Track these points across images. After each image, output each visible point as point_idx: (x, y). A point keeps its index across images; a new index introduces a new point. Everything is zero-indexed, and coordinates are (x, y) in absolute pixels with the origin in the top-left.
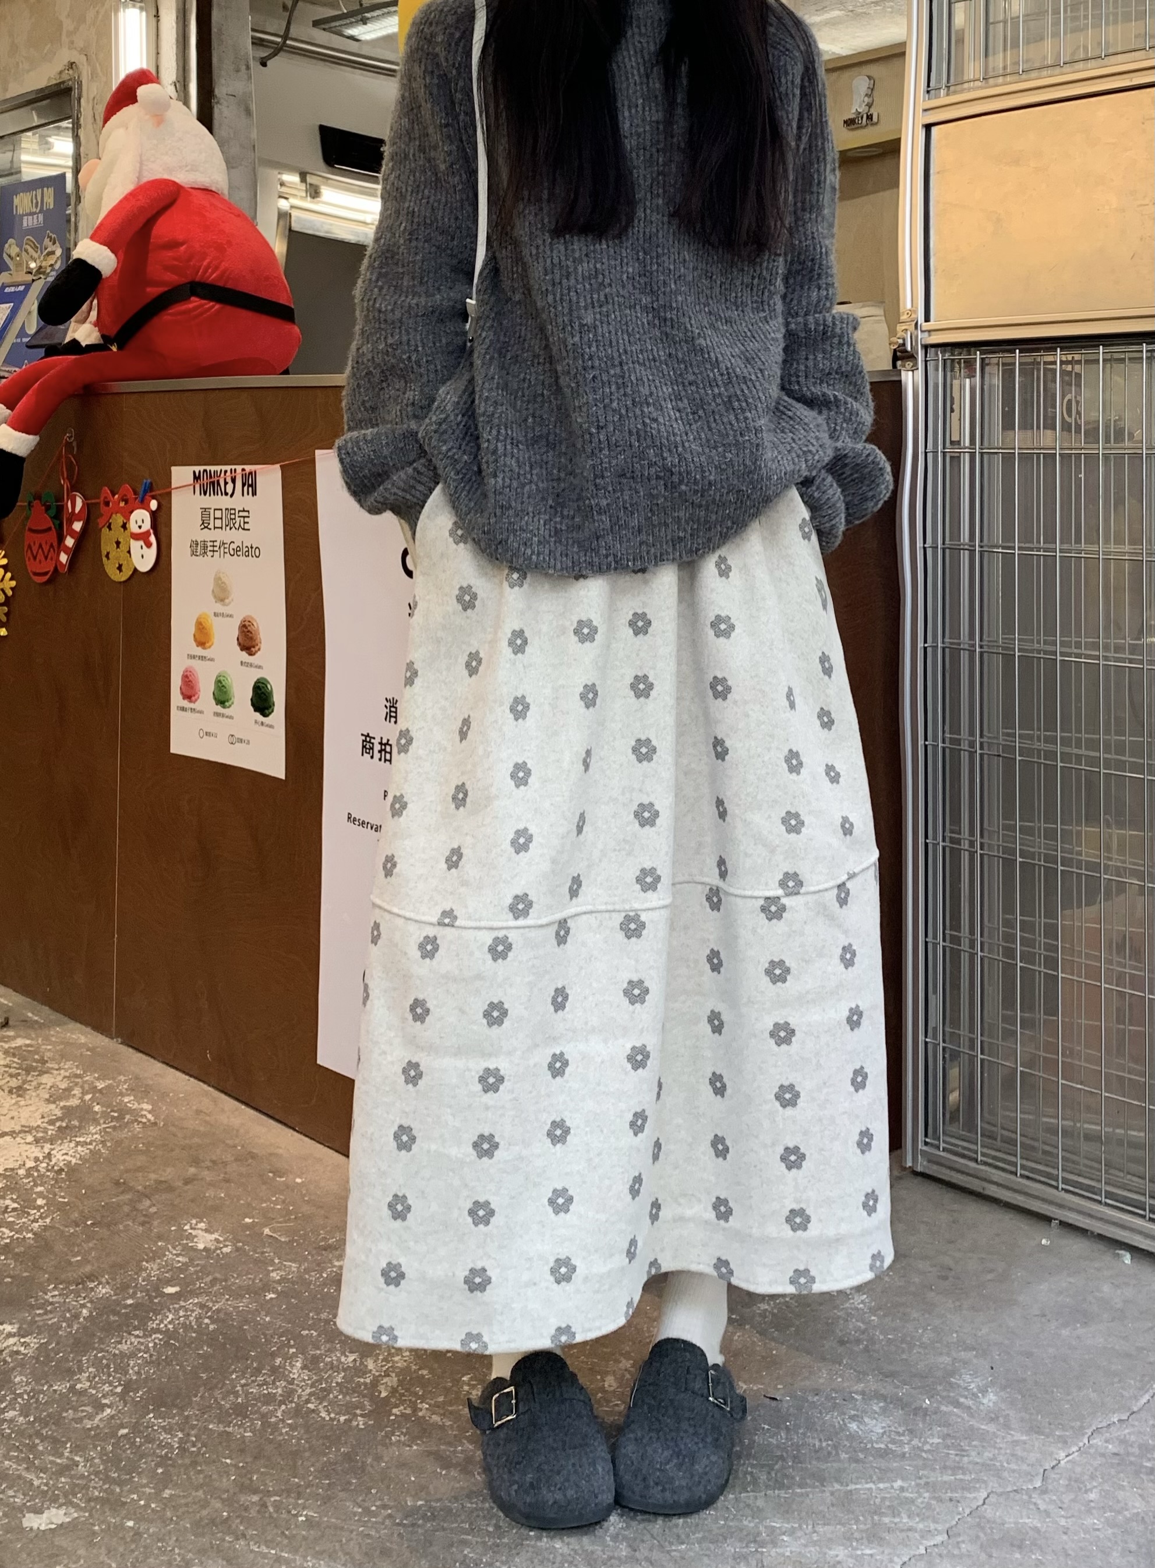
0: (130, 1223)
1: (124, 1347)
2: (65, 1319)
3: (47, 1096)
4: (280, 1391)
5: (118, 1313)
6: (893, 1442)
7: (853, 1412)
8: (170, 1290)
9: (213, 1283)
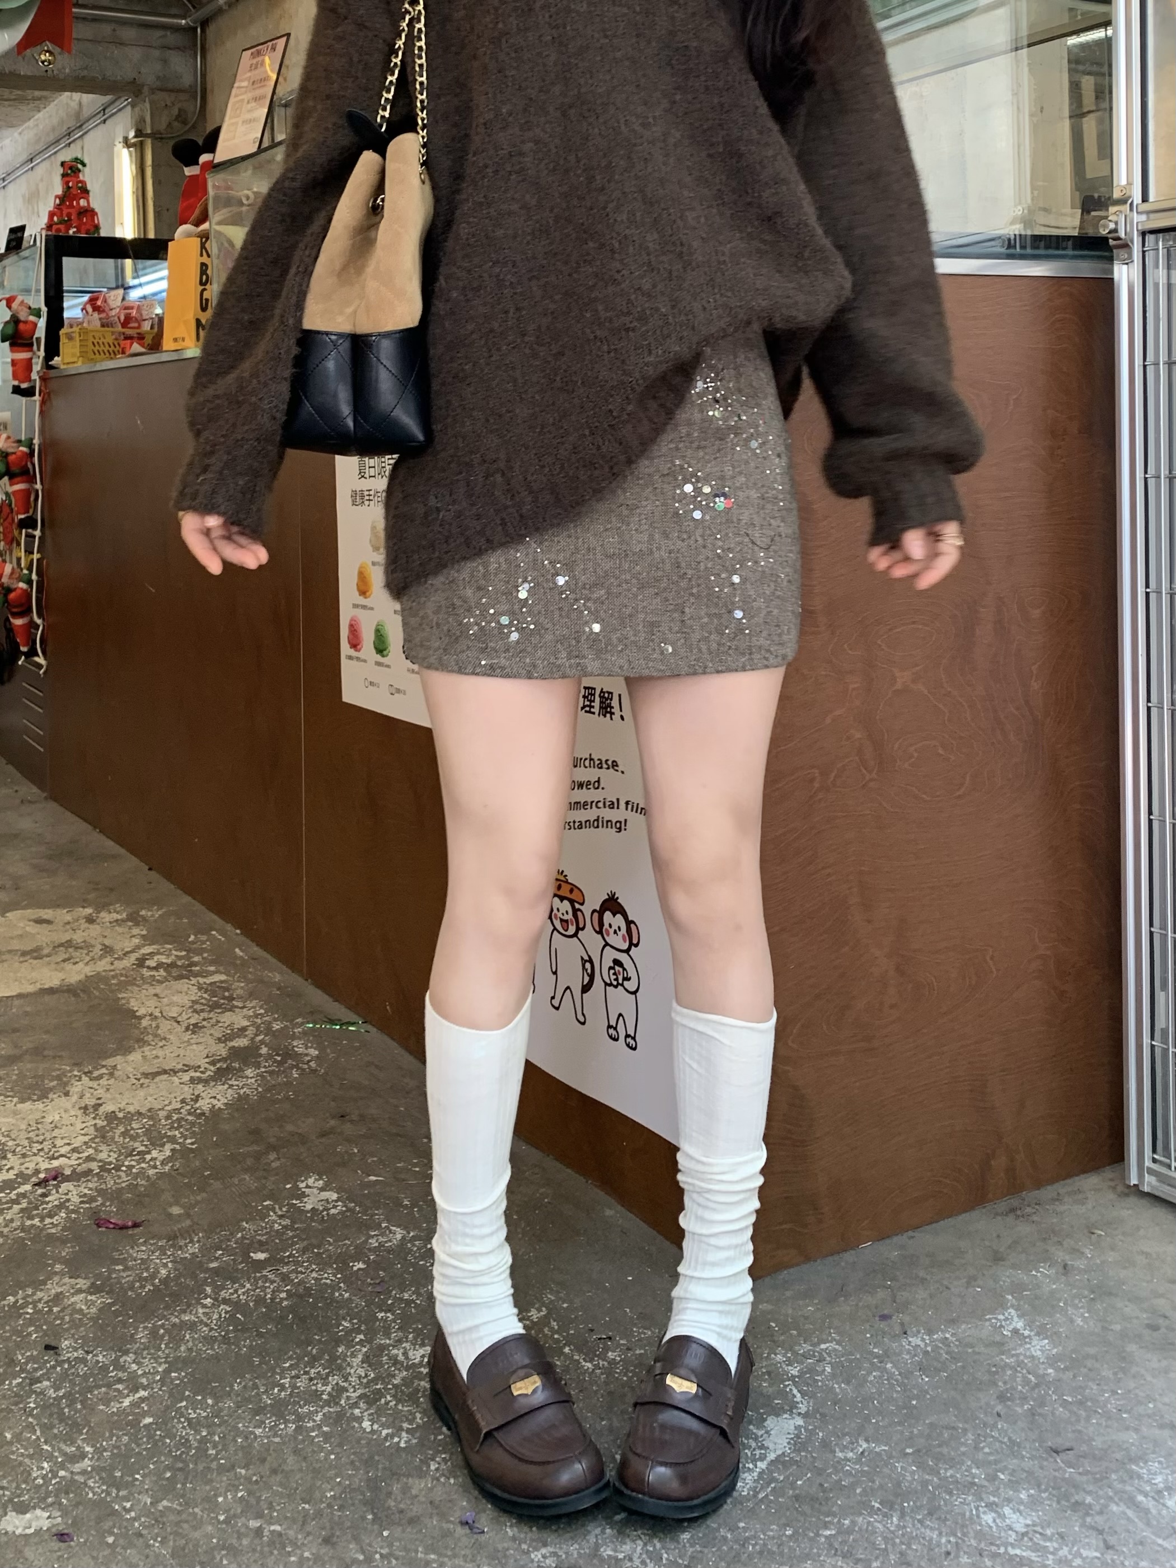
0: (247, 1177)
1: (186, 1317)
2: (141, 1279)
3: (220, 1035)
4: (329, 1388)
5: (194, 1276)
8: (259, 1256)
9: (304, 1251)
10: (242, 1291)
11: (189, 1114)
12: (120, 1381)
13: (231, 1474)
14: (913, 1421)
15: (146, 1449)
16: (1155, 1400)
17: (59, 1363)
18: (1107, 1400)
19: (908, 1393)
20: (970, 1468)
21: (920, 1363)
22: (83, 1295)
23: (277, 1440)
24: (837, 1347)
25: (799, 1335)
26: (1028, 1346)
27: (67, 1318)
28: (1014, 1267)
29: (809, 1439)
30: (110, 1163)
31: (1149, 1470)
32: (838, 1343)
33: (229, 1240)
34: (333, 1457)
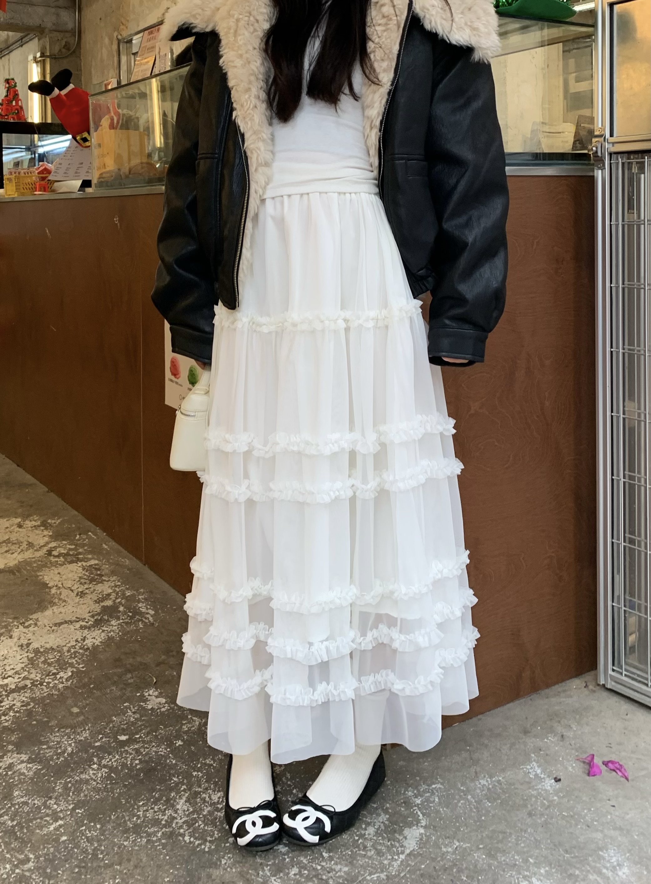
0: (114, 688)
1: (83, 776)
2: (57, 754)
3: (96, 598)
4: (166, 817)
5: (87, 752)
8: (123, 738)
9: (148, 734)
10: (113, 760)
11: (81, 648)
12: (48, 815)
13: (111, 869)
14: (482, 829)
15: (64, 855)
16: (611, 814)
17: (13, 805)
18: (586, 815)
19: (480, 813)
20: (513, 856)
21: (486, 795)
22: (25, 764)
23: (136, 848)
24: (441, 786)
25: (420, 779)
26: (543, 784)
27: (16, 778)
28: (535, 736)
29: (427, 841)
30: (37, 681)
31: (609, 855)
32: (442, 784)
33: (106, 728)
34: (168, 858)
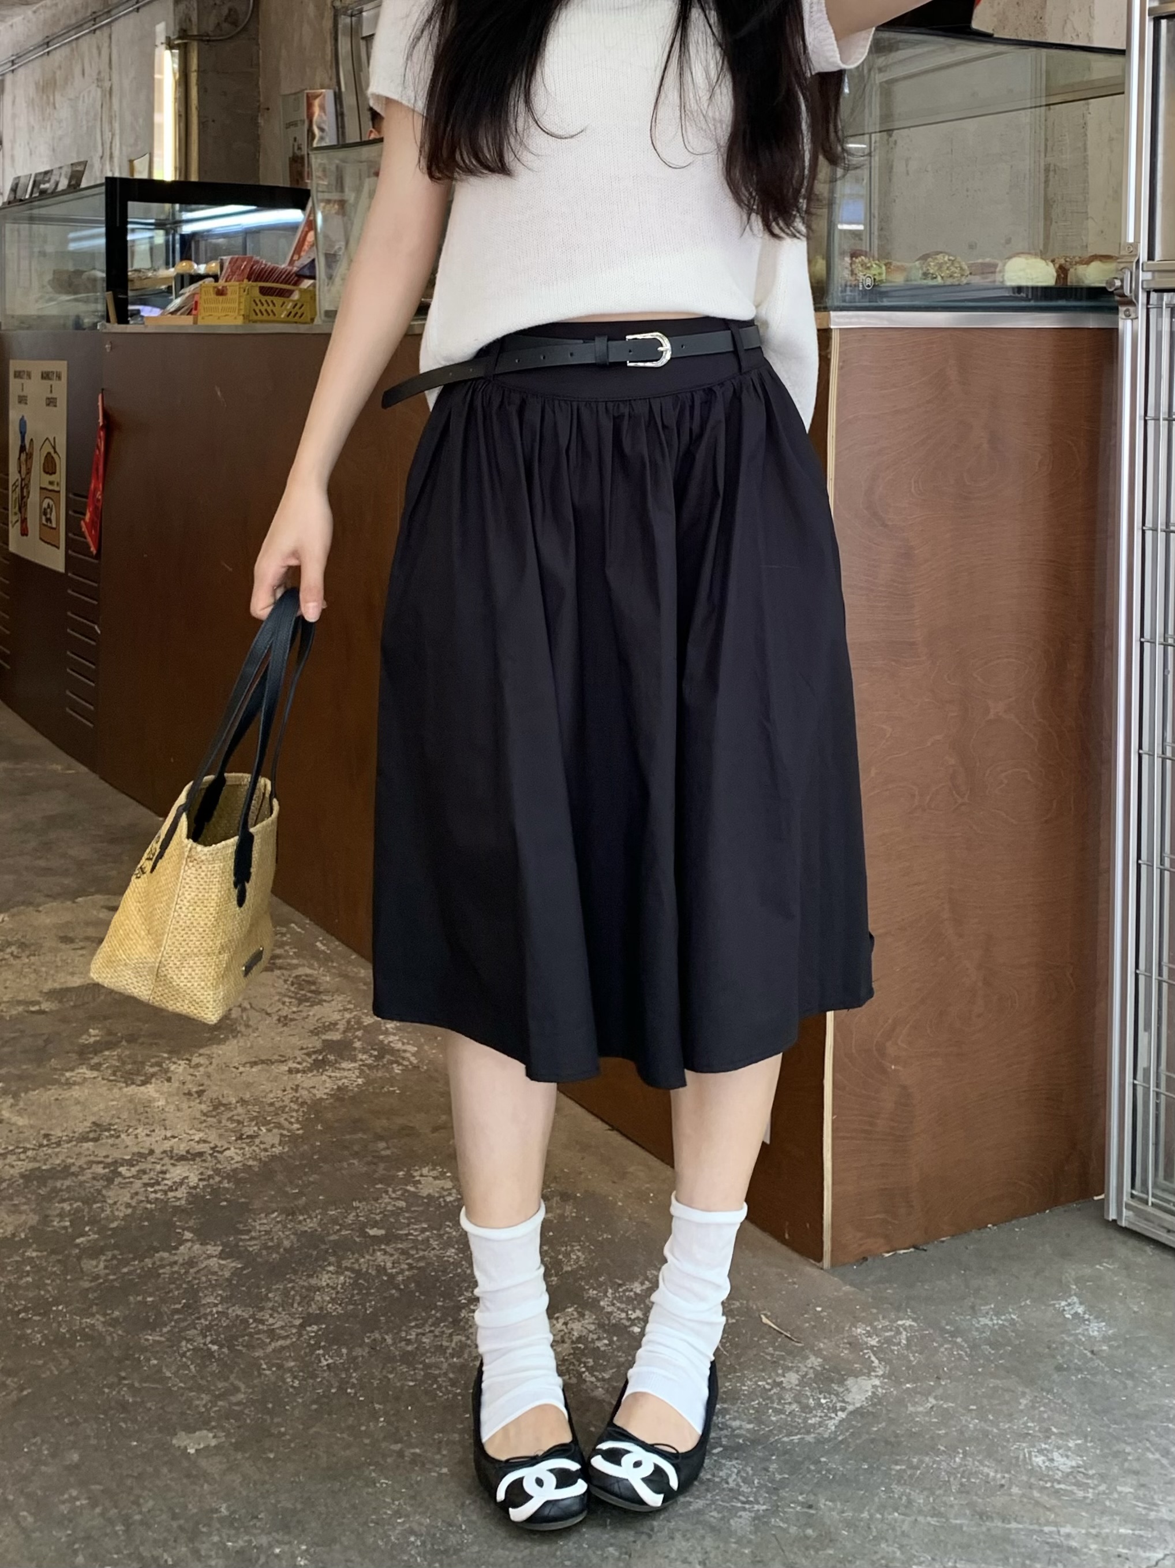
0: (356, 1162)
1: (313, 1281)
2: (267, 1248)
3: (312, 1028)
4: (453, 1345)
5: (316, 1247)
6: (1078, 1484)
7: (1043, 1446)
8: (373, 1232)
9: (423, 1231)
10: (362, 1261)
11: (292, 1102)
13: (371, 1409)
14: (977, 1385)
17: (203, 1316)
18: (1153, 1373)
19: (975, 1362)
20: (1025, 1423)
21: (987, 1338)
22: (215, 1260)
24: (912, 1323)
25: (878, 1311)
26: (1087, 1327)
28: (1080, 1261)
29: (884, 1396)
32: (914, 1320)
33: (345, 1217)
